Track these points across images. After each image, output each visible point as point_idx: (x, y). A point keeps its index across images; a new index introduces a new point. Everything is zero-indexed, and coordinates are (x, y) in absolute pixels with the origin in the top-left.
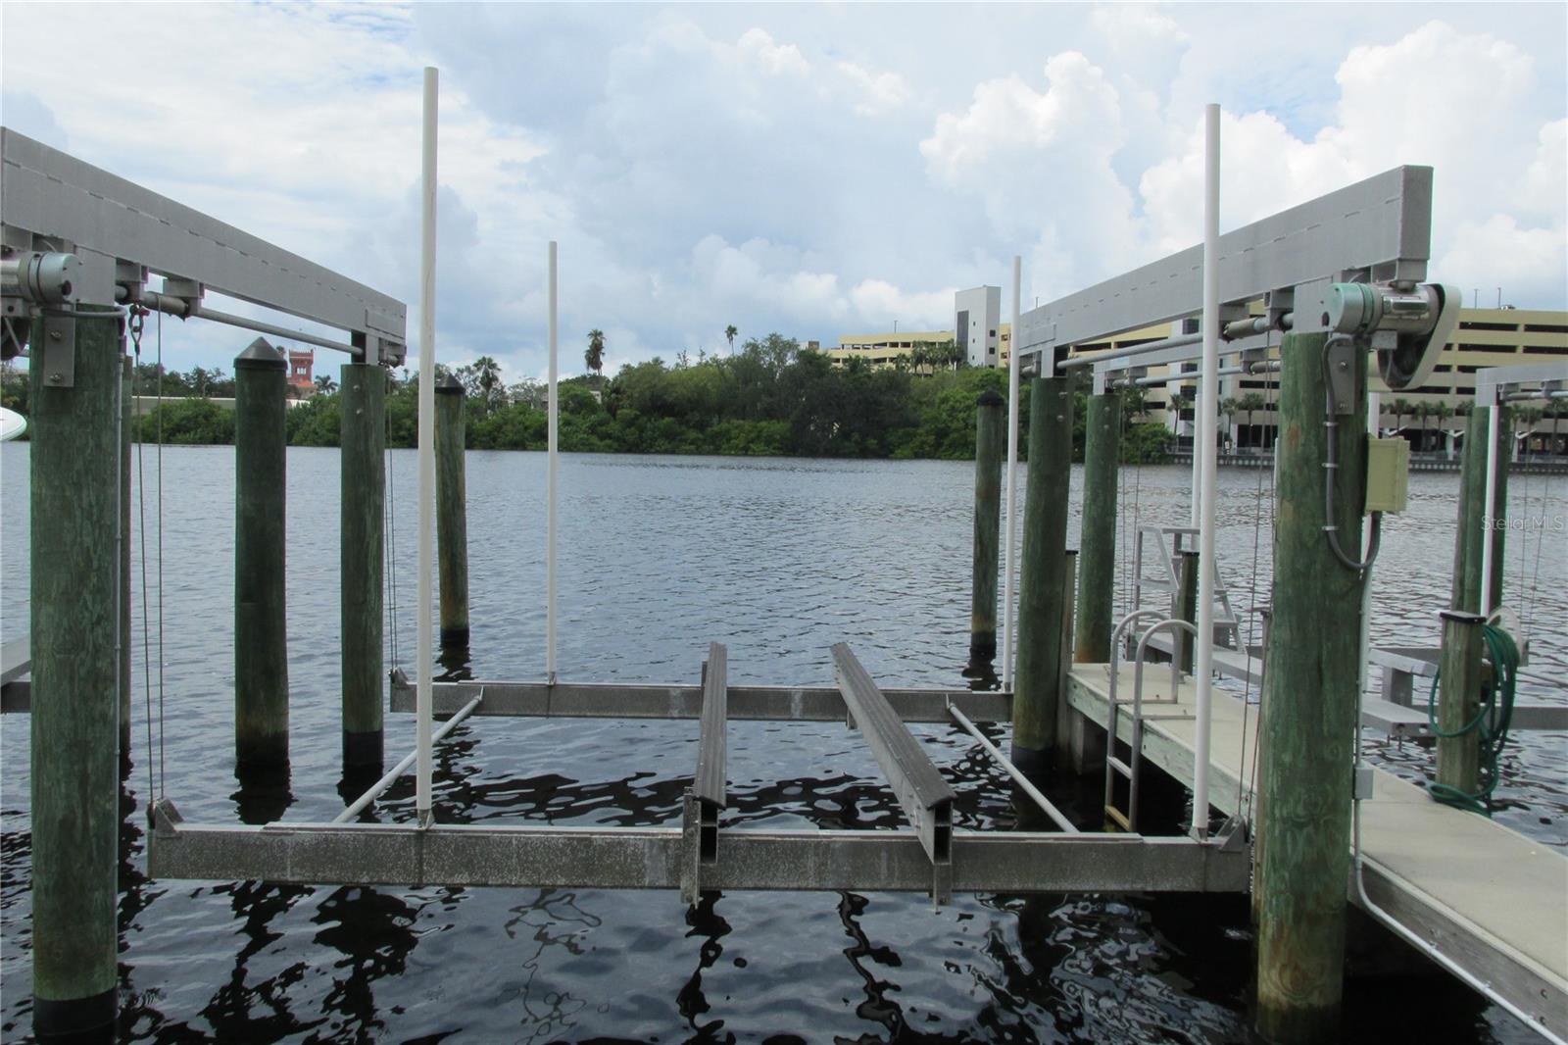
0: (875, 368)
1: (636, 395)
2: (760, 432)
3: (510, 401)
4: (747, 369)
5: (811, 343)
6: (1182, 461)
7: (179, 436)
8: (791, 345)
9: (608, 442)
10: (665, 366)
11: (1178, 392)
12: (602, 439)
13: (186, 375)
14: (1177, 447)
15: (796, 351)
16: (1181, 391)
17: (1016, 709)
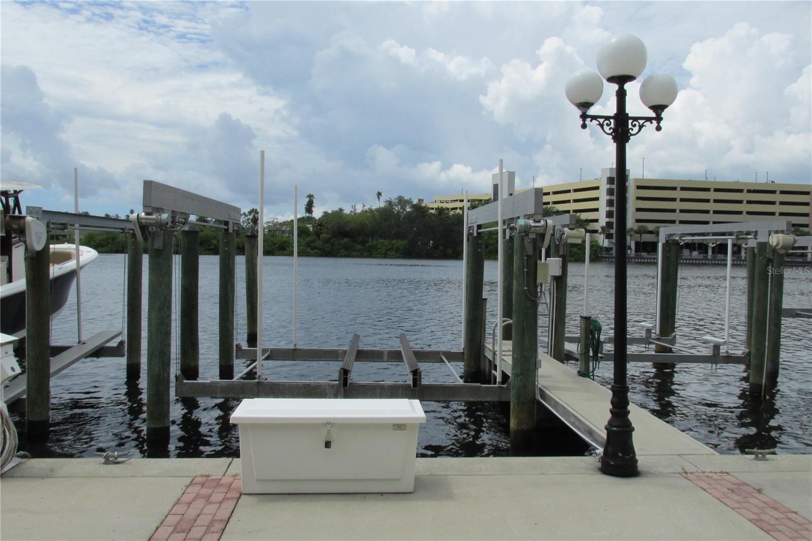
0: (452, 213)
1: (330, 227)
2: (393, 245)
3: (266, 230)
4: (386, 214)
5: (419, 200)
6: (607, 260)
8: (409, 202)
9: (316, 251)
10: (344, 212)
11: (604, 225)
12: (312, 249)
14: (604, 253)
15: (411, 205)
16: (606, 224)
17: (466, 357)
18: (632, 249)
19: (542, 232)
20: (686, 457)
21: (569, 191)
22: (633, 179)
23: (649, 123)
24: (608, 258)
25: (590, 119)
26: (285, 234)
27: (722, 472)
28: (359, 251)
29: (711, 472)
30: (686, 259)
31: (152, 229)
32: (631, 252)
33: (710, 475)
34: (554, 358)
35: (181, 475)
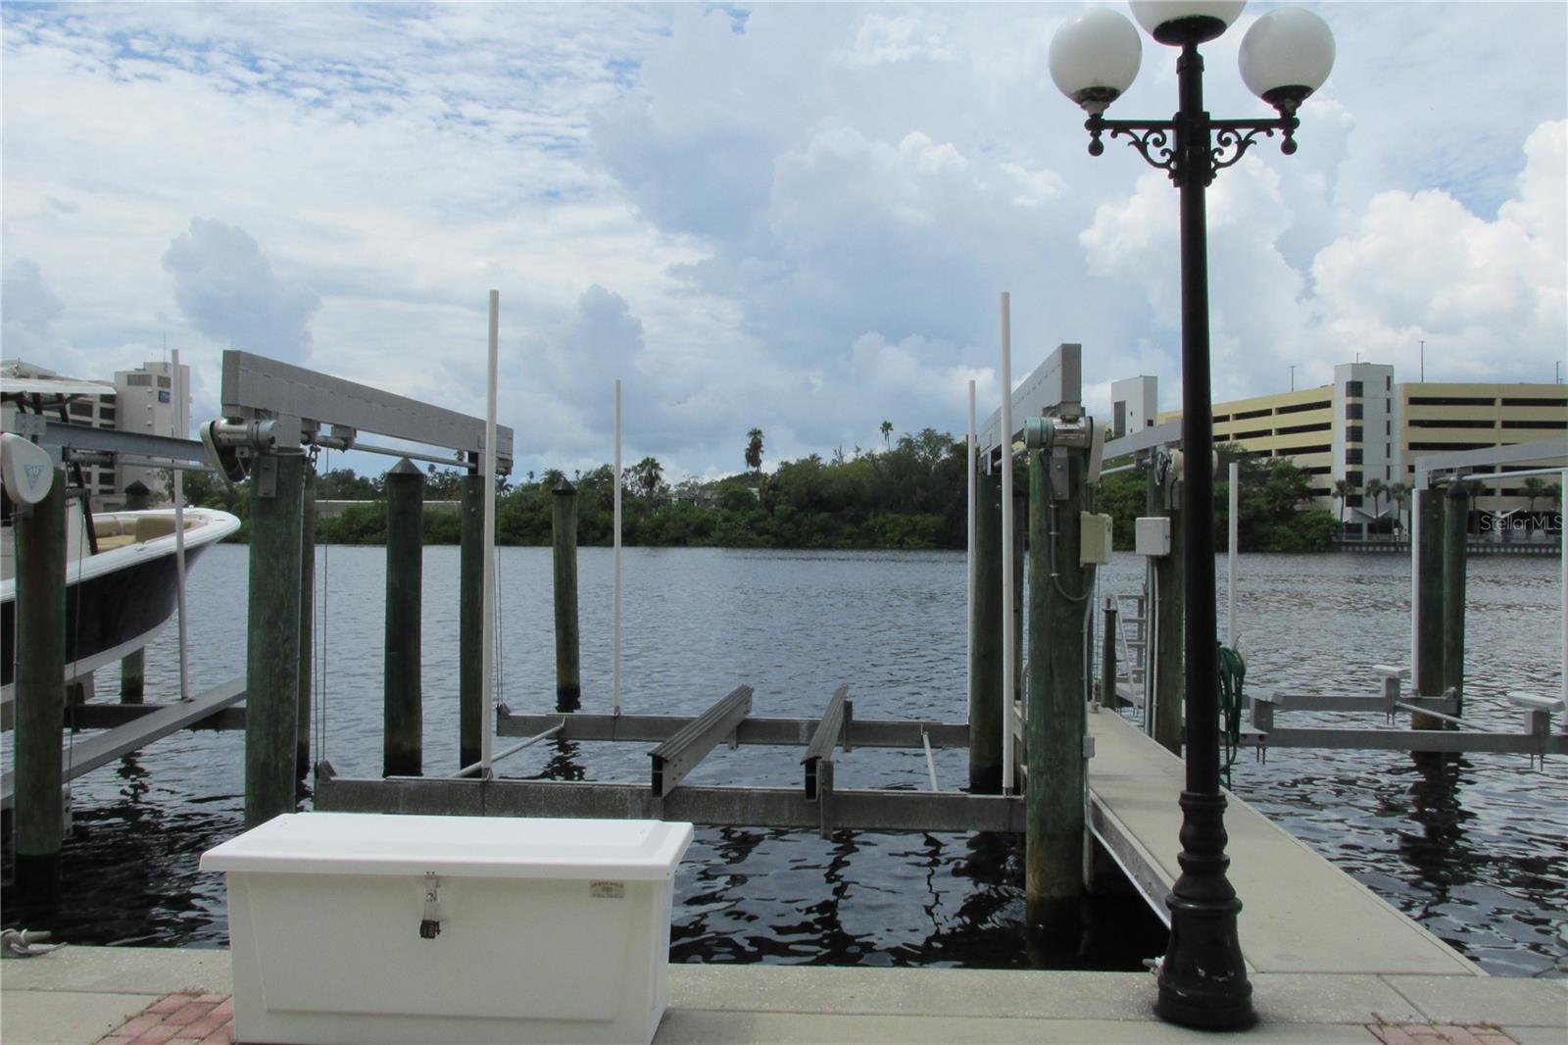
1: (793, 491)
2: (915, 525)
3: (674, 499)
4: (901, 464)
5: (965, 436)
6: (1350, 548)
7: (367, 537)
8: (945, 440)
9: (766, 537)
10: (822, 462)
11: (1344, 478)
12: (760, 534)
13: (374, 479)
14: (1345, 534)
15: (950, 445)
16: (1347, 477)
17: (972, 735)
18: (1402, 527)
19: (1081, 444)
20: (1394, 981)
21: (1268, 413)
22: (1400, 384)
23: (1263, 134)
24: (1354, 545)
25: (1111, 130)
26: (710, 505)
27: (1483, 1026)
28: (849, 536)
29: (1452, 1024)
30: (1520, 546)
31: (242, 453)
32: (1400, 531)
33: (1448, 1031)
34: (1157, 739)
35: (138, 990)
